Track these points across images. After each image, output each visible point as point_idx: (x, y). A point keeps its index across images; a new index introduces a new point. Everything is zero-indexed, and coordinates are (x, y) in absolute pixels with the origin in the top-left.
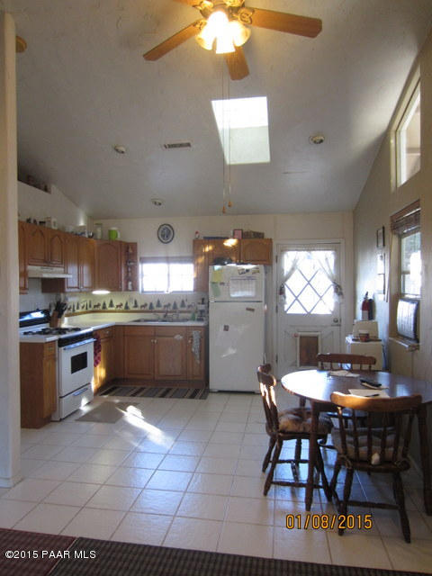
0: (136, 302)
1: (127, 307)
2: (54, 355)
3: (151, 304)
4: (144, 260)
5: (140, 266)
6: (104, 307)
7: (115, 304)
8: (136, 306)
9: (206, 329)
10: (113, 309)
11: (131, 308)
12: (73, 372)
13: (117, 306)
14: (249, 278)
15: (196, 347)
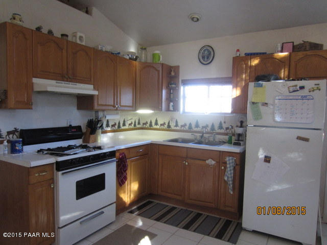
0: (177, 122)
1: (169, 126)
2: (53, 179)
3: (190, 124)
4: (185, 82)
5: (182, 88)
6: (151, 125)
7: (160, 122)
8: (177, 126)
9: (242, 156)
10: (158, 127)
11: (173, 127)
12: (77, 199)
13: (161, 125)
14: (304, 98)
15: (229, 175)
